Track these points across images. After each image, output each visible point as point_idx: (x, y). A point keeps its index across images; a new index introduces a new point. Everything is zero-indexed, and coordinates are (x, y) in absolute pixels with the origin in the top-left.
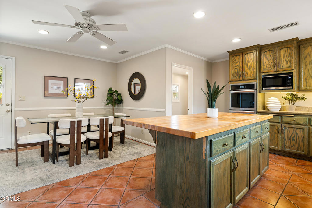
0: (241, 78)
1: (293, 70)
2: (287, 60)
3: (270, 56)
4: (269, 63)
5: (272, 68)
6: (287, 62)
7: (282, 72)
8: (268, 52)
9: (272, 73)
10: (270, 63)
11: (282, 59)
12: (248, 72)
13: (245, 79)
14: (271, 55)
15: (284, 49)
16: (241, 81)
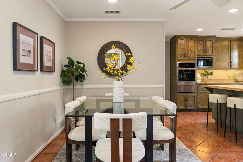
0: (186, 58)
1: (213, 56)
2: (211, 49)
5: (203, 53)
6: (211, 50)
7: (208, 56)
8: (200, 41)
9: (202, 57)
10: (202, 49)
11: (208, 48)
12: (191, 54)
13: (189, 59)
14: (202, 44)
15: (209, 41)
16: (186, 60)
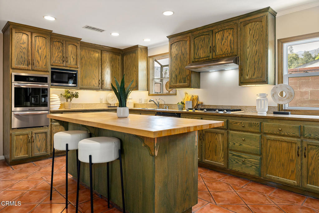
0: (30, 67)
1: (77, 68)
2: (74, 58)
3: (60, 48)
4: (59, 56)
5: (62, 62)
6: (74, 59)
7: (69, 68)
8: (57, 43)
9: (60, 68)
11: (70, 55)
12: (39, 60)
13: (35, 69)
15: (71, 45)
16: (30, 70)
